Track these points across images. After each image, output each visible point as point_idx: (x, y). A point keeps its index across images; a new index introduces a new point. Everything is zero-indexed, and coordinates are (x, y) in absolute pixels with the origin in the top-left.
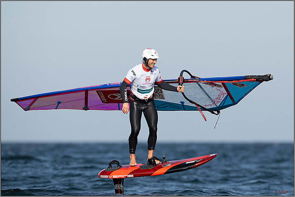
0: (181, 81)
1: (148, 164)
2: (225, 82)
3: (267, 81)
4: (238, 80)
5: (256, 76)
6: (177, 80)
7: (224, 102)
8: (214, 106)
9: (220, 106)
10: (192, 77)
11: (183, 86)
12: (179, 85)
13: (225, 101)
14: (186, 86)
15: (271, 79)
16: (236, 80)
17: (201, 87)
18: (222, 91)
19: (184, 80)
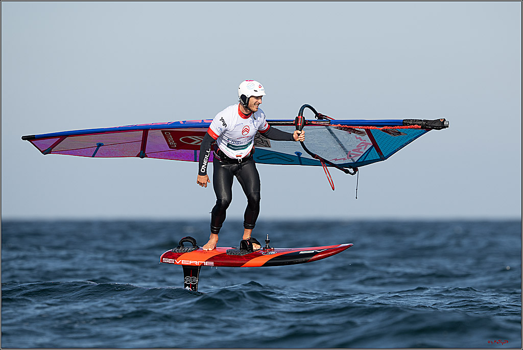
0: (300, 123)
1: (241, 249)
2: (370, 127)
3: (440, 129)
4: (393, 126)
5: (421, 120)
6: (293, 121)
7: (366, 156)
8: (349, 161)
9: (359, 161)
10: (317, 115)
11: (303, 132)
12: (297, 129)
13: (368, 154)
14: (307, 131)
15: (445, 127)
16: (388, 126)
17: (331, 133)
18: (365, 140)
19: (305, 121)
